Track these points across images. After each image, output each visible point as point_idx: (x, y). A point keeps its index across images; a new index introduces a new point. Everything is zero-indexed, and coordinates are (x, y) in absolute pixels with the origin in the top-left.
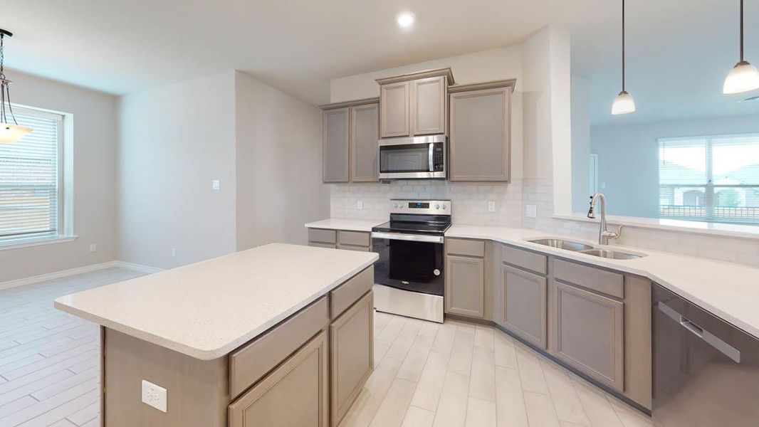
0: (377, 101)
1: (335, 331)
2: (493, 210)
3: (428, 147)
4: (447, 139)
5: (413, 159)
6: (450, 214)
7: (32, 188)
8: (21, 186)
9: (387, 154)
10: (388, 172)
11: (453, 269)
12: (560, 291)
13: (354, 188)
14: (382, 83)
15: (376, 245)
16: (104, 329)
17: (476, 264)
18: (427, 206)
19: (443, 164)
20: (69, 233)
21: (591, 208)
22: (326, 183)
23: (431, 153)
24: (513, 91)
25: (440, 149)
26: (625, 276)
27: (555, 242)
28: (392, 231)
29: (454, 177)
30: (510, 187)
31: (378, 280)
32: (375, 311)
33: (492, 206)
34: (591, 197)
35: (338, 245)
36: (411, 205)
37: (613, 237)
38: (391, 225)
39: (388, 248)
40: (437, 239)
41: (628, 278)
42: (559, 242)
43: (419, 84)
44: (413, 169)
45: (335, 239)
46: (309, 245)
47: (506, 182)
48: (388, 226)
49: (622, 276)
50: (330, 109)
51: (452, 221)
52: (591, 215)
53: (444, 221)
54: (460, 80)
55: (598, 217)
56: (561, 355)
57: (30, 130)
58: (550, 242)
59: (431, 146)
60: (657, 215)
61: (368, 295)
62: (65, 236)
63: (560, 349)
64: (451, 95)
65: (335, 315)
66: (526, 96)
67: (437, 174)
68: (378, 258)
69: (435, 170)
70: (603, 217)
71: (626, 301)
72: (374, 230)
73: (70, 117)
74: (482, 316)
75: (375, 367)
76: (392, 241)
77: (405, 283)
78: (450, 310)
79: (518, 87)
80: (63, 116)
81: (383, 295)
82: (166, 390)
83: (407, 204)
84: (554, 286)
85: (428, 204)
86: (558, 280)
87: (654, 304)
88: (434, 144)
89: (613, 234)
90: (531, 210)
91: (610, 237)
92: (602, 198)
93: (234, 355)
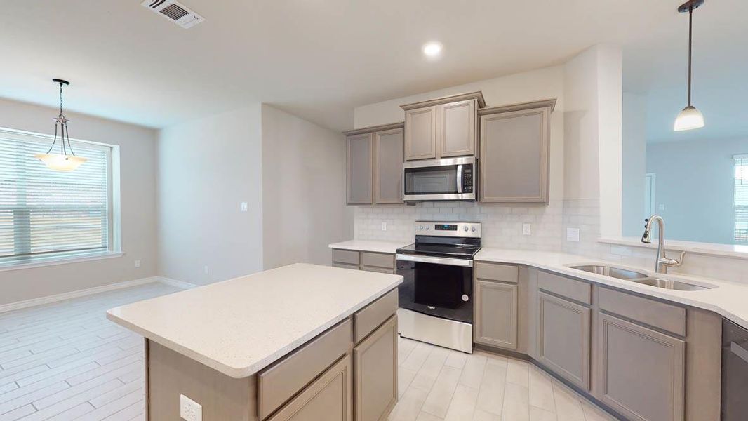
0: (402, 126)
1: (358, 356)
2: (529, 233)
3: (456, 169)
4: (477, 160)
5: (441, 180)
6: (479, 236)
7: (87, 209)
8: (79, 208)
9: (413, 176)
10: (413, 194)
11: (483, 295)
12: (606, 325)
13: (378, 210)
14: (407, 108)
15: (401, 267)
16: (148, 341)
17: (510, 290)
18: (454, 228)
19: (472, 185)
20: (118, 251)
21: (646, 232)
22: (349, 204)
23: (459, 174)
24: (552, 110)
25: (469, 171)
26: (688, 310)
27: (601, 269)
28: (417, 253)
29: (485, 198)
30: (548, 209)
31: (402, 304)
32: (399, 336)
33: (527, 229)
34: (646, 220)
35: (362, 266)
36: (438, 227)
37: (673, 264)
38: (416, 247)
39: (413, 270)
40: (465, 263)
41: (691, 312)
42: (606, 269)
43: (445, 108)
44: (440, 190)
45: (358, 260)
46: (333, 266)
47: (544, 204)
48: (413, 248)
49: (684, 309)
50: (354, 135)
51: (482, 243)
52: (645, 240)
53: (474, 244)
54: (491, 102)
55: (654, 242)
56: (608, 399)
57: (85, 160)
58: (595, 268)
59: (460, 168)
60: (731, 240)
61: (391, 319)
62: (114, 252)
63: (606, 391)
64: (482, 117)
65: (359, 338)
66: (567, 115)
67: (466, 196)
68: (402, 281)
69: (464, 192)
70: (661, 241)
71: (689, 340)
72: (399, 251)
73: (117, 149)
74: (515, 348)
75: (399, 396)
76: (417, 264)
77: (431, 308)
78: (479, 340)
79: (559, 107)
80: (111, 148)
81: (408, 320)
82: (201, 406)
83: (433, 225)
84: (600, 318)
85: (456, 226)
86: (604, 311)
87: (725, 345)
88: (463, 165)
89: (674, 262)
90: (573, 234)
91: (668, 264)
92: (659, 221)
93: (262, 375)
